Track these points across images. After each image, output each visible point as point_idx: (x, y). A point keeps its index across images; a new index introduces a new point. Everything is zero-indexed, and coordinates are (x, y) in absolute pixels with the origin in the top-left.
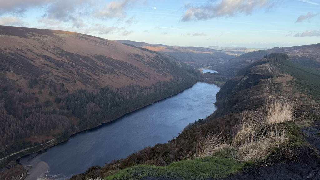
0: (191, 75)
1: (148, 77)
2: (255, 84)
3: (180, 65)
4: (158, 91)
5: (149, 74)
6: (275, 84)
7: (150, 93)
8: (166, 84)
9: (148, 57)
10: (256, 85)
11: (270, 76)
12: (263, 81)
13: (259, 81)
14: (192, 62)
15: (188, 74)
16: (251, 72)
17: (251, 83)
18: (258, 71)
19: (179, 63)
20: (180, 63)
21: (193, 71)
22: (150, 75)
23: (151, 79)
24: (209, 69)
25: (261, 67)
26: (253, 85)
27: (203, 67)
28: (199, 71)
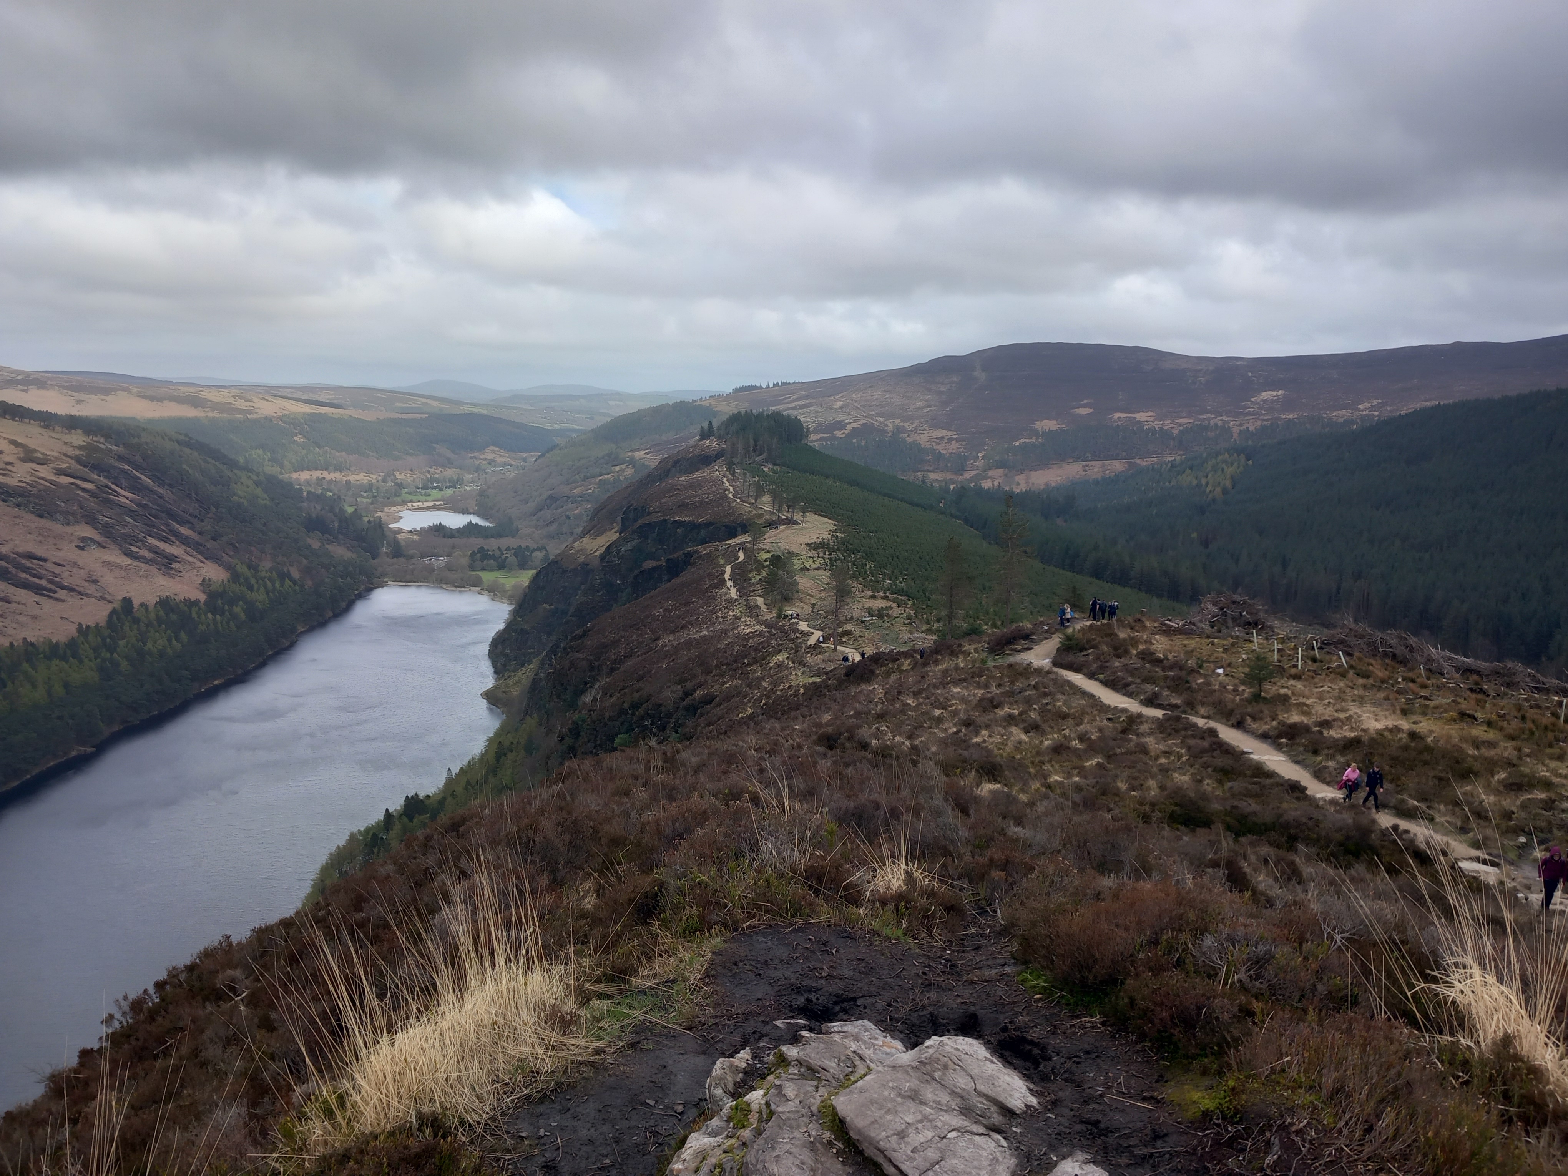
0: (330, 547)
1: (43, 582)
2: (674, 569)
3: (259, 491)
4: (124, 665)
5: (48, 565)
6: (760, 566)
7: (66, 685)
8: (174, 617)
9: (29, 456)
10: (677, 575)
11: (735, 528)
12: (709, 555)
13: (689, 555)
14: (328, 476)
15: (316, 545)
16: (649, 514)
17: (654, 569)
18: (683, 506)
19: (250, 483)
20: (257, 484)
21: (346, 522)
22: (57, 570)
23: (62, 594)
24: (434, 507)
25: (692, 486)
26: (666, 578)
27: (398, 499)
28: (379, 526)
